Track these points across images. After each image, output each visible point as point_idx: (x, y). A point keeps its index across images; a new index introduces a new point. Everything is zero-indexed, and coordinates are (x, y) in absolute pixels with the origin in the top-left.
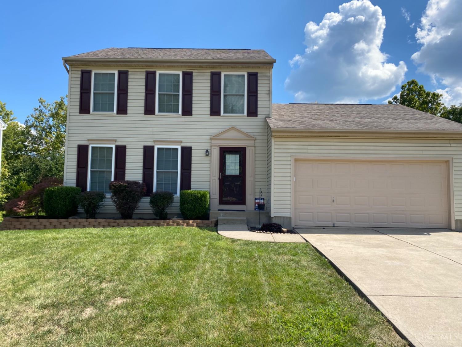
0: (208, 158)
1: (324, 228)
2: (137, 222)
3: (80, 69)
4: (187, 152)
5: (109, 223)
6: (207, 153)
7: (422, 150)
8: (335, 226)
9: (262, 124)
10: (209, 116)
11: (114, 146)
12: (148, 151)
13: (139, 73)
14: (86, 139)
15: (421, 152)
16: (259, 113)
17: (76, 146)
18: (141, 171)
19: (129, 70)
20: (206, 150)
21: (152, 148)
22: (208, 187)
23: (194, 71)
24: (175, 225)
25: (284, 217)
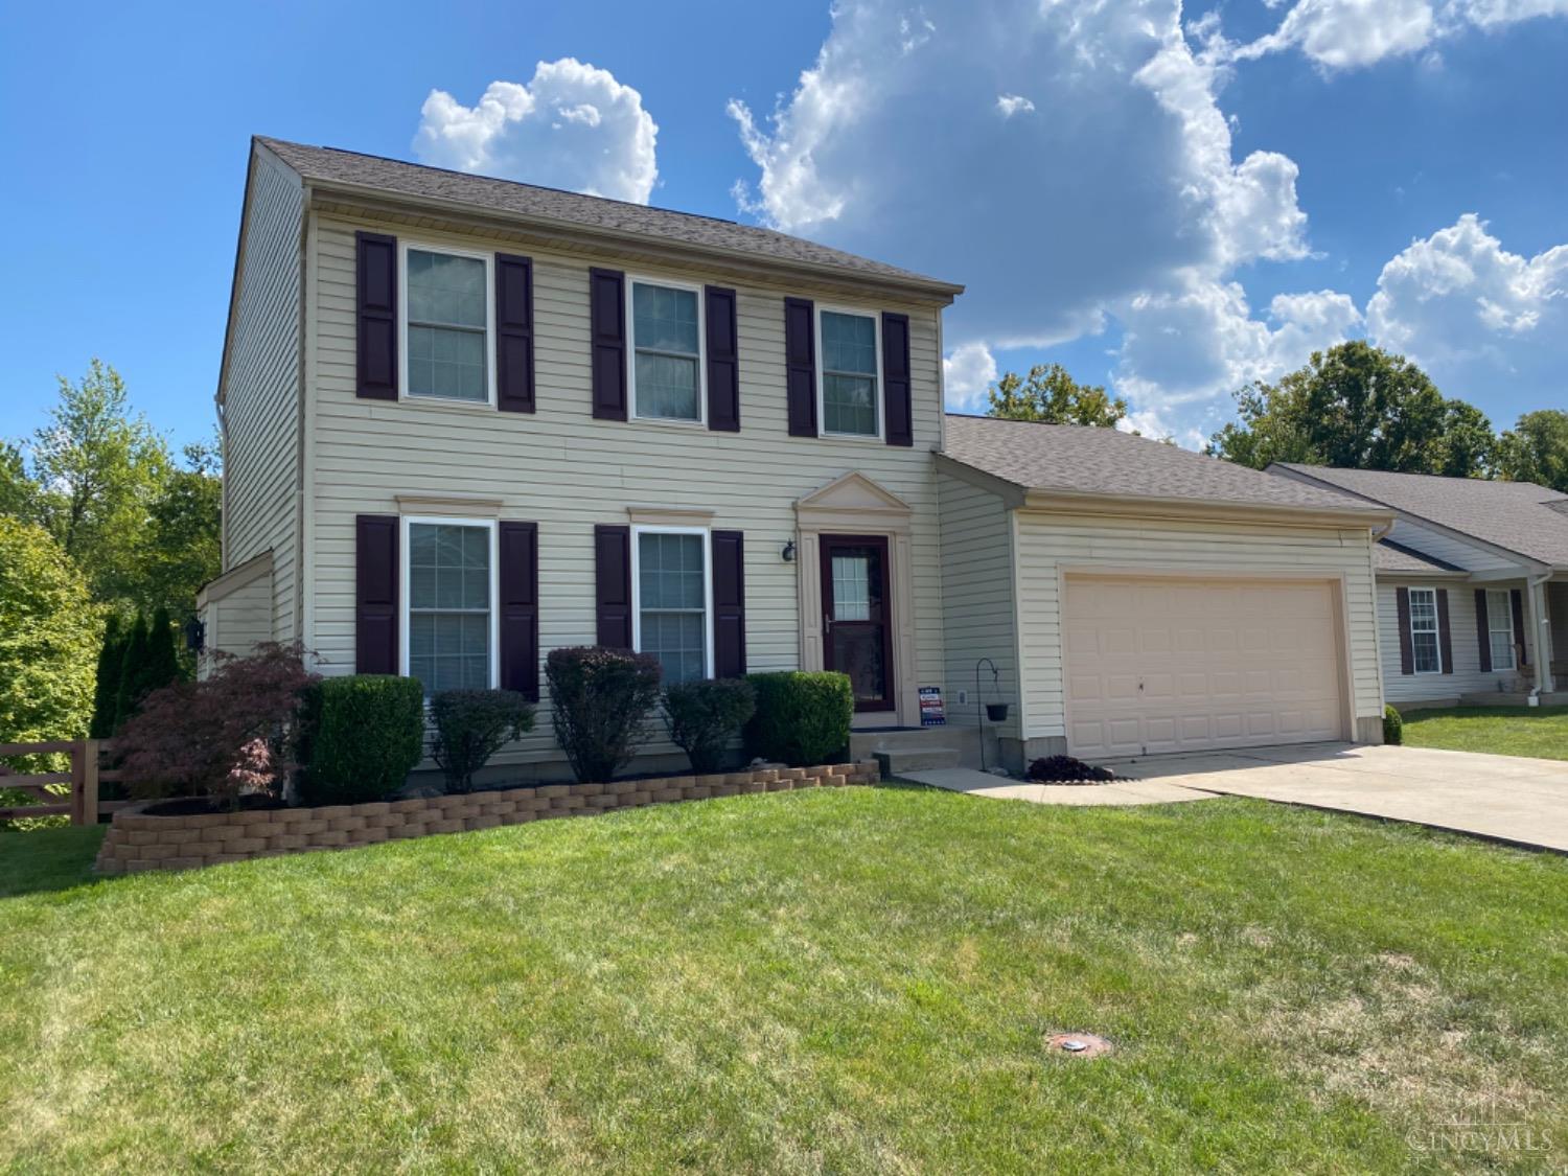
0: (790, 569)
1: (1133, 762)
2: (681, 786)
3: (352, 229)
4: (730, 546)
5: (586, 796)
6: (789, 552)
7: (1298, 554)
8: (1148, 752)
9: (922, 467)
10: (785, 436)
11: (493, 526)
12: (610, 543)
13: (566, 271)
14: (390, 493)
15: (1293, 559)
16: (916, 435)
17: (351, 520)
18: (592, 614)
19: (536, 257)
20: (786, 545)
21: (623, 533)
22: (793, 659)
23: (739, 290)
24: (791, 784)
25: (1049, 738)
